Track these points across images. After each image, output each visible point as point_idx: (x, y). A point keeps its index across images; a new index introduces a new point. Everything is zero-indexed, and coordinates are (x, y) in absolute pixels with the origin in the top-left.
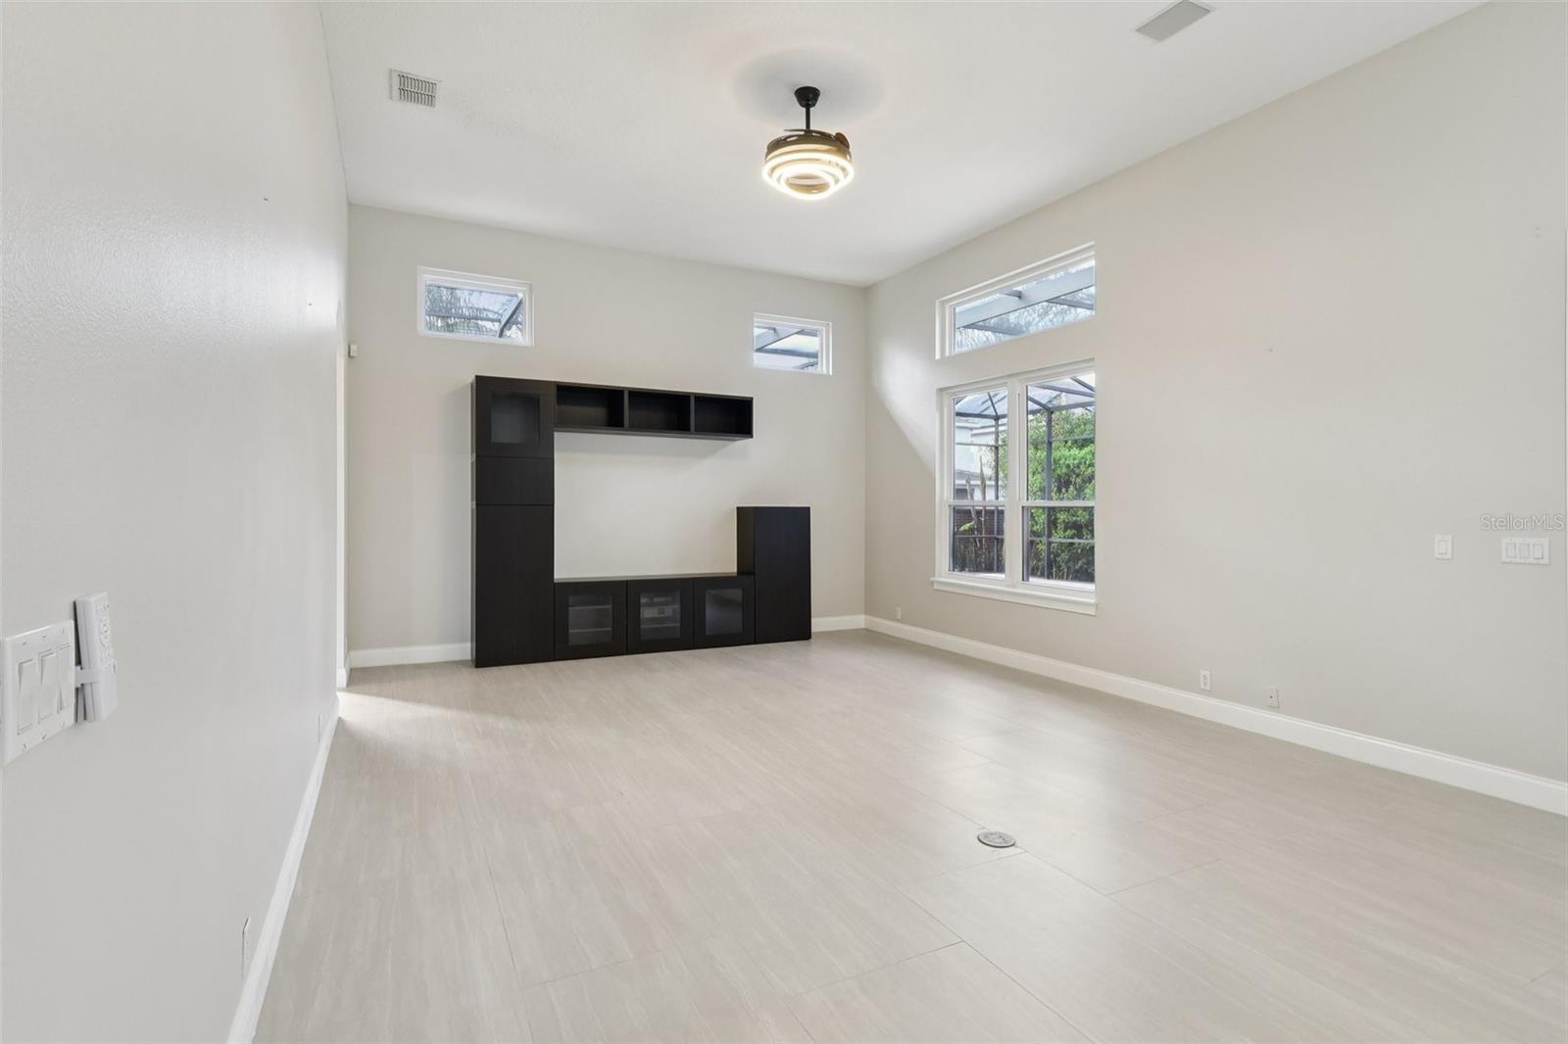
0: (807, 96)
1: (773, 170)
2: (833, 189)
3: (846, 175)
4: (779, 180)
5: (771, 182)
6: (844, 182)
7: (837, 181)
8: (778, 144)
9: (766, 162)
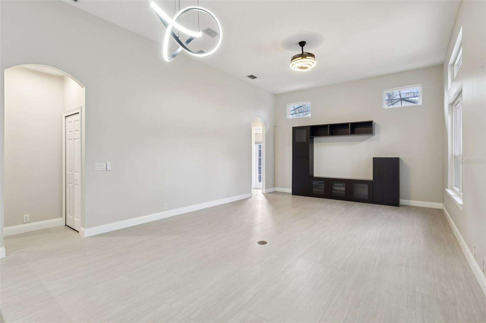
0: (302, 44)
1: (293, 65)
2: (310, 68)
3: (314, 64)
4: (294, 68)
5: (292, 68)
6: (313, 66)
7: (311, 66)
8: (294, 58)
9: (291, 63)
